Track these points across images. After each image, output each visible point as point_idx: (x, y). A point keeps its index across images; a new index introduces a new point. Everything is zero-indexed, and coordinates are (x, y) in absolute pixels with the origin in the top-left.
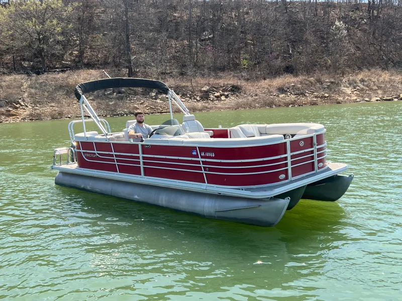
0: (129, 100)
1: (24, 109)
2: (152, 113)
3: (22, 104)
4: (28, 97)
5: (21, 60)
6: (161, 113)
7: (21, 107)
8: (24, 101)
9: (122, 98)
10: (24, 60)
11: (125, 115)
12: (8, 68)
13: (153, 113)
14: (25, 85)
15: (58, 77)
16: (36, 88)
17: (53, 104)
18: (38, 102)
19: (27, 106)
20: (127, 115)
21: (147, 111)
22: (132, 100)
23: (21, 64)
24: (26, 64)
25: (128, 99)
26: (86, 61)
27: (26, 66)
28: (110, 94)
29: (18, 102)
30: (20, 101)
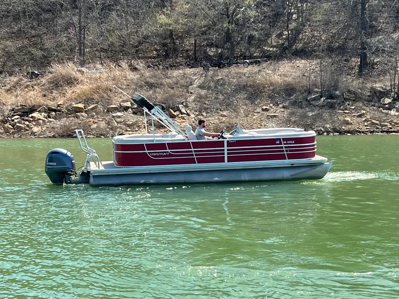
0: (342, 110)
1: (183, 119)
2: (371, 132)
3: (183, 110)
4: (194, 101)
5: (207, 45)
6: (388, 132)
7: (180, 116)
8: (186, 106)
9: (332, 106)
10: (211, 45)
11: (325, 134)
12: (188, 57)
13: (373, 132)
14: (197, 83)
15: (245, 71)
16: (209, 88)
17: (225, 113)
18: (206, 109)
19: (188, 115)
20: (328, 133)
21: (364, 129)
22: (346, 109)
23: (205, 52)
24: (212, 52)
25: (342, 107)
26: (300, 46)
27: (212, 54)
28: (314, 99)
29: (178, 108)
30: (180, 106)
